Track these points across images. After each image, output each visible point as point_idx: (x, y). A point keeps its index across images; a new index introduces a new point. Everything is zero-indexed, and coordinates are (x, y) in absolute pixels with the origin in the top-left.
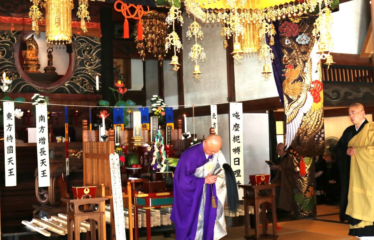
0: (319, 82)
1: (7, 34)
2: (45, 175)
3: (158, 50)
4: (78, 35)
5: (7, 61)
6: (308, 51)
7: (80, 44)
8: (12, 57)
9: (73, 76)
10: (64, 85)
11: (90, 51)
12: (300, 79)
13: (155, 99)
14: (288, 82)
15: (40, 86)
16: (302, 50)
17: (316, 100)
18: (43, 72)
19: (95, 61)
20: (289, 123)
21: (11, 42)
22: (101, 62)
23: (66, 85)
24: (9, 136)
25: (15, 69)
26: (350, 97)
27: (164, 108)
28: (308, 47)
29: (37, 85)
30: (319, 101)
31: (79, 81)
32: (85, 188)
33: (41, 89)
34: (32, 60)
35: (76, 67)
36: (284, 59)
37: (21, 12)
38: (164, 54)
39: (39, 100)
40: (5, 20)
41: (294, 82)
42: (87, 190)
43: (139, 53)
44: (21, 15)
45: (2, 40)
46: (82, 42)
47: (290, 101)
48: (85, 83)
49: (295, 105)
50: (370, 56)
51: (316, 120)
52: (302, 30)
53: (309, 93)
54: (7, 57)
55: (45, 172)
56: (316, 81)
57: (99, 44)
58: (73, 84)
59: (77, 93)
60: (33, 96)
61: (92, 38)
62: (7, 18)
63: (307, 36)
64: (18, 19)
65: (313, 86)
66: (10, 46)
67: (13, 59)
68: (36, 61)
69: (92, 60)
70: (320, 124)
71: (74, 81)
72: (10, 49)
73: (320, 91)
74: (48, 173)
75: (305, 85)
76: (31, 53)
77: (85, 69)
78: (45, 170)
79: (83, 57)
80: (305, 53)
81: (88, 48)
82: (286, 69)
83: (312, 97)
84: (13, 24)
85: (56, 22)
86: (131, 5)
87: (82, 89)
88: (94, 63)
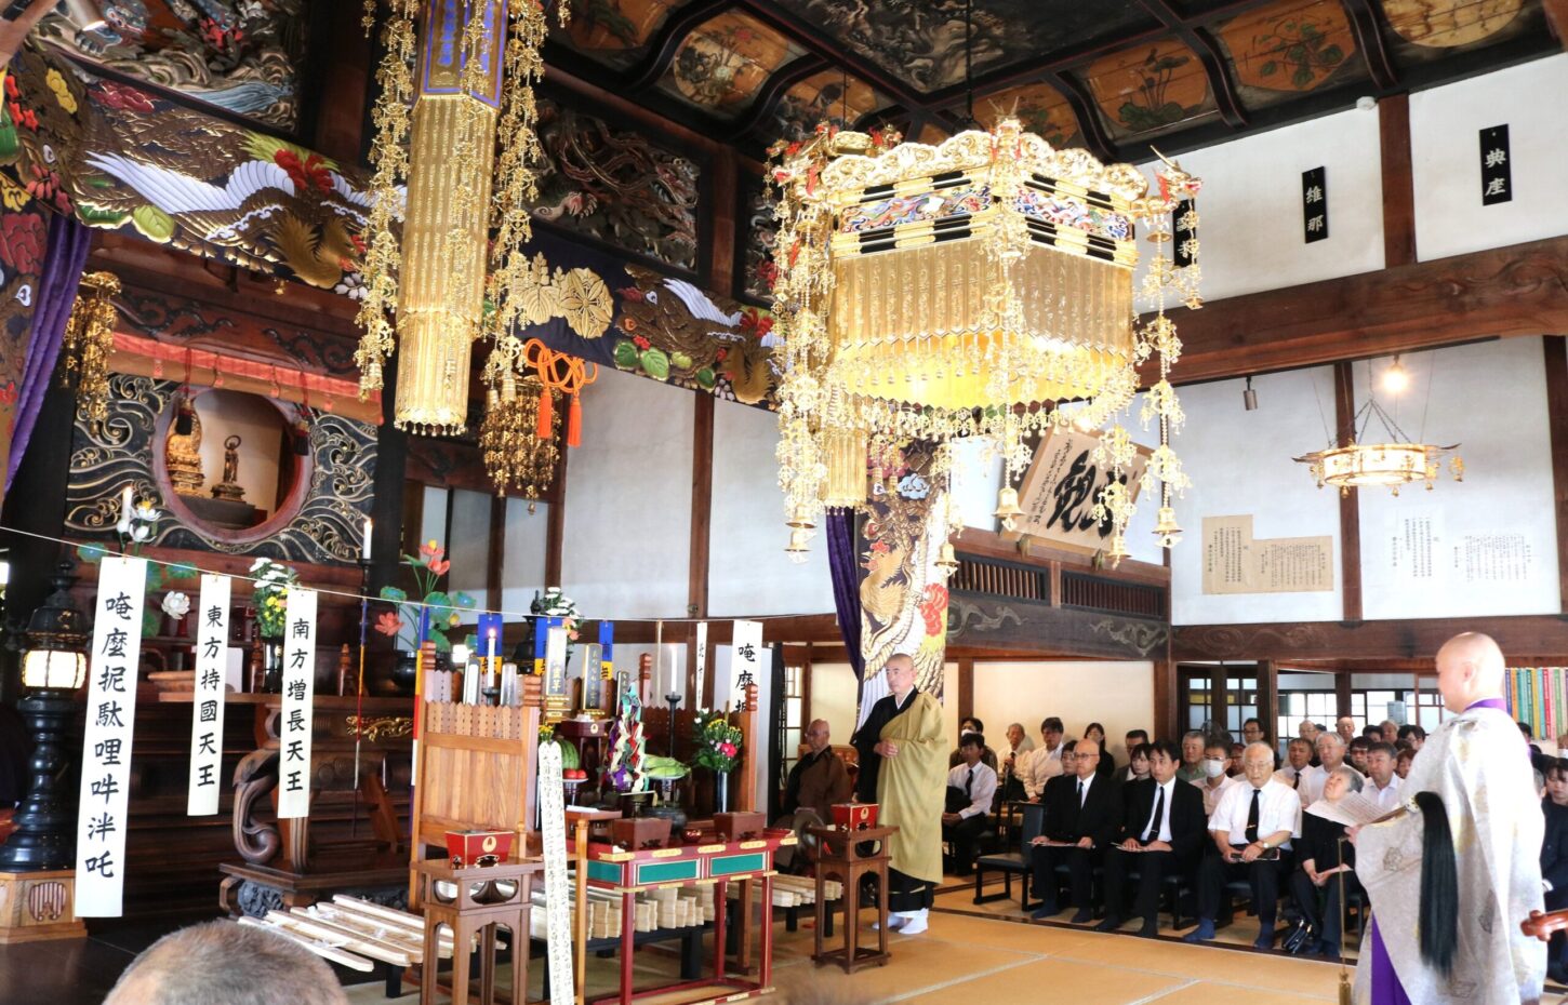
0: (941, 589)
1: (140, 387)
2: (297, 784)
3: (527, 473)
4: (324, 413)
5: (132, 457)
6: (923, 516)
7: (325, 435)
8: (146, 448)
9: (303, 515)
10: (277, 538)
11: (350, 455)
12: (901, 578)
13: (556, 596)
14: (874, 582)
15: (215, 534)
16: (911, 512)
17: (932, 629)
18: (209, 495)
19: (359, 482)
20: (870, 678)
21: (149, 409)
22: (375, 488)
23: (283, 537)
24: (210, 672)
25: (153, 482)
26: (977, 627)
27: (577, 621)
28: (924, 504)
29: (207, 530)
30: (938, 632)
31: (315, 531)
32: (484, 837)
33: (216, 543)
34: (183, 463)
35: (310, 494)
36: (867, 529)
37: (183, 333)
38: (542, 484)
39: (272, 575)
40: (140, 347)
41: (888, 582)
42: (490, 842)
43: (490, 475)
44: (182, 340)
45: (124, 398)
46: (332, 430)
47: (877, 627)
48: (330, 536)
49: (886, 637)
50: (1018, 539)
51: (929, 676)
52: (913, 466)
53: (917, 611)
54: (132, 447)
55: (297, 777)
56: (935, 585)
57: (371, 441)
58: (300, 536)
59: (309, 562)
60: (254, 563)
61: (359, 424)
62: (146, 343)
63: (922, 481)
64: (174, 350)
65: (927, 596)
66: (145, 420)
67: (149, 454)
68: (195, 465)
69: (352, 479)
70: (936, 686)
71: (303, 530)
72: (145, 427)
73: (941, 609)
74: (305, 780)
75: (911, 593)
76: (181, 443)
77: (331, 501)
78: (299, 773)
79: (330, 469)
80: (914, 519)
81: (345, 448)
82: (872, 551)
83: (923, 621)
84: (159, 362)
85: (448, 373)
86: (561, 355)
87: (321, 552)
88: (357, 489)
